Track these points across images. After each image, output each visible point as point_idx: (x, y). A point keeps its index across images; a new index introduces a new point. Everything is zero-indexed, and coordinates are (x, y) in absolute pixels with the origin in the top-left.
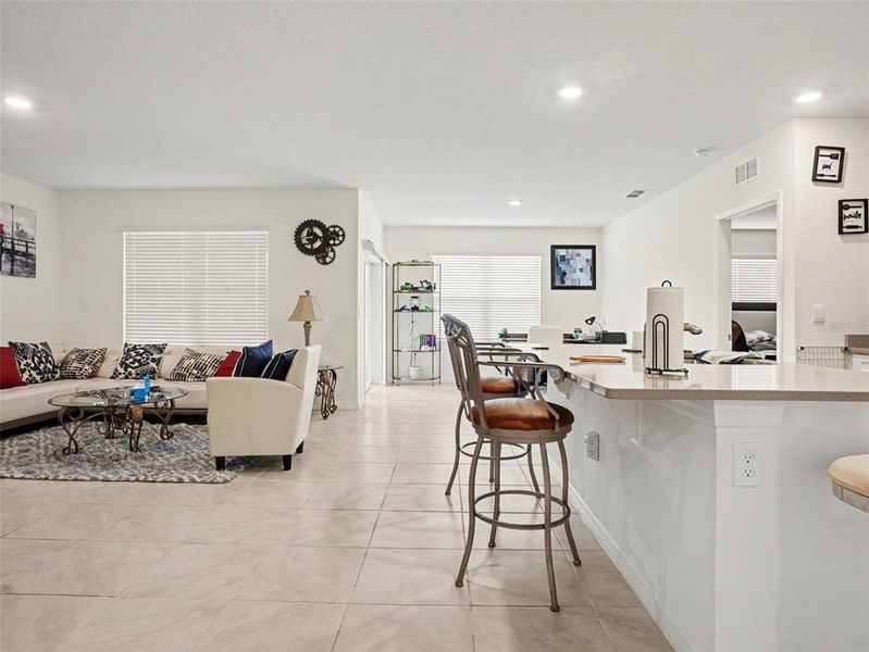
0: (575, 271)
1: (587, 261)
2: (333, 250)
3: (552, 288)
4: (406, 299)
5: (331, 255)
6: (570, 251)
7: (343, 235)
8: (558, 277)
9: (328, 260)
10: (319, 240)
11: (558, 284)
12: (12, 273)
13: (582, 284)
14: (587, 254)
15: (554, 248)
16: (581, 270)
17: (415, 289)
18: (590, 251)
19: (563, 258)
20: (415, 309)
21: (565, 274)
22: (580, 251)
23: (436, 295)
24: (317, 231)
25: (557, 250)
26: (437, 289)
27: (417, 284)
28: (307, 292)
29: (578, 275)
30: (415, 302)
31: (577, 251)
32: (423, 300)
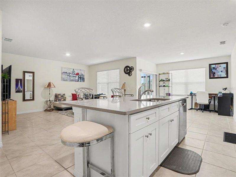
0: (219, 72)
1: (224, 68)
2: (131, 73)
3: (210, 78)
4: (162, 83)
5: (131, 74)
6: (217, 65)
7: (133, 69)
8: (212, 75)
9: (131, 75)
10: (129, 70)
11: (212, 77)
12: (80, 81)
13: (222, 76)
14: (225, 65)
15: (210, 65)
16: (222, 71)
17: (164, 81)
18: (225, 64)
19: (214, 68)
20: (164, 86)
21: (215, 73)
22: (221, 65)
23: (170, 82)
24: (128, 68)
25: (211, 66)
26: (171, 80)
27: (165, 79)
28: (125, 83)
29: (220, 73)
30: (164, 84)
31: (219, 65)
32: (166, 84)
